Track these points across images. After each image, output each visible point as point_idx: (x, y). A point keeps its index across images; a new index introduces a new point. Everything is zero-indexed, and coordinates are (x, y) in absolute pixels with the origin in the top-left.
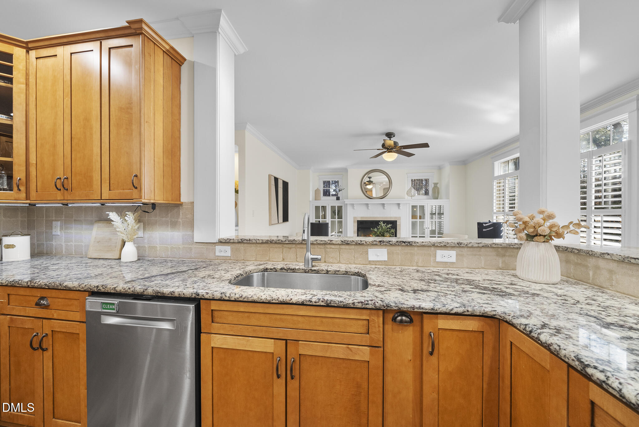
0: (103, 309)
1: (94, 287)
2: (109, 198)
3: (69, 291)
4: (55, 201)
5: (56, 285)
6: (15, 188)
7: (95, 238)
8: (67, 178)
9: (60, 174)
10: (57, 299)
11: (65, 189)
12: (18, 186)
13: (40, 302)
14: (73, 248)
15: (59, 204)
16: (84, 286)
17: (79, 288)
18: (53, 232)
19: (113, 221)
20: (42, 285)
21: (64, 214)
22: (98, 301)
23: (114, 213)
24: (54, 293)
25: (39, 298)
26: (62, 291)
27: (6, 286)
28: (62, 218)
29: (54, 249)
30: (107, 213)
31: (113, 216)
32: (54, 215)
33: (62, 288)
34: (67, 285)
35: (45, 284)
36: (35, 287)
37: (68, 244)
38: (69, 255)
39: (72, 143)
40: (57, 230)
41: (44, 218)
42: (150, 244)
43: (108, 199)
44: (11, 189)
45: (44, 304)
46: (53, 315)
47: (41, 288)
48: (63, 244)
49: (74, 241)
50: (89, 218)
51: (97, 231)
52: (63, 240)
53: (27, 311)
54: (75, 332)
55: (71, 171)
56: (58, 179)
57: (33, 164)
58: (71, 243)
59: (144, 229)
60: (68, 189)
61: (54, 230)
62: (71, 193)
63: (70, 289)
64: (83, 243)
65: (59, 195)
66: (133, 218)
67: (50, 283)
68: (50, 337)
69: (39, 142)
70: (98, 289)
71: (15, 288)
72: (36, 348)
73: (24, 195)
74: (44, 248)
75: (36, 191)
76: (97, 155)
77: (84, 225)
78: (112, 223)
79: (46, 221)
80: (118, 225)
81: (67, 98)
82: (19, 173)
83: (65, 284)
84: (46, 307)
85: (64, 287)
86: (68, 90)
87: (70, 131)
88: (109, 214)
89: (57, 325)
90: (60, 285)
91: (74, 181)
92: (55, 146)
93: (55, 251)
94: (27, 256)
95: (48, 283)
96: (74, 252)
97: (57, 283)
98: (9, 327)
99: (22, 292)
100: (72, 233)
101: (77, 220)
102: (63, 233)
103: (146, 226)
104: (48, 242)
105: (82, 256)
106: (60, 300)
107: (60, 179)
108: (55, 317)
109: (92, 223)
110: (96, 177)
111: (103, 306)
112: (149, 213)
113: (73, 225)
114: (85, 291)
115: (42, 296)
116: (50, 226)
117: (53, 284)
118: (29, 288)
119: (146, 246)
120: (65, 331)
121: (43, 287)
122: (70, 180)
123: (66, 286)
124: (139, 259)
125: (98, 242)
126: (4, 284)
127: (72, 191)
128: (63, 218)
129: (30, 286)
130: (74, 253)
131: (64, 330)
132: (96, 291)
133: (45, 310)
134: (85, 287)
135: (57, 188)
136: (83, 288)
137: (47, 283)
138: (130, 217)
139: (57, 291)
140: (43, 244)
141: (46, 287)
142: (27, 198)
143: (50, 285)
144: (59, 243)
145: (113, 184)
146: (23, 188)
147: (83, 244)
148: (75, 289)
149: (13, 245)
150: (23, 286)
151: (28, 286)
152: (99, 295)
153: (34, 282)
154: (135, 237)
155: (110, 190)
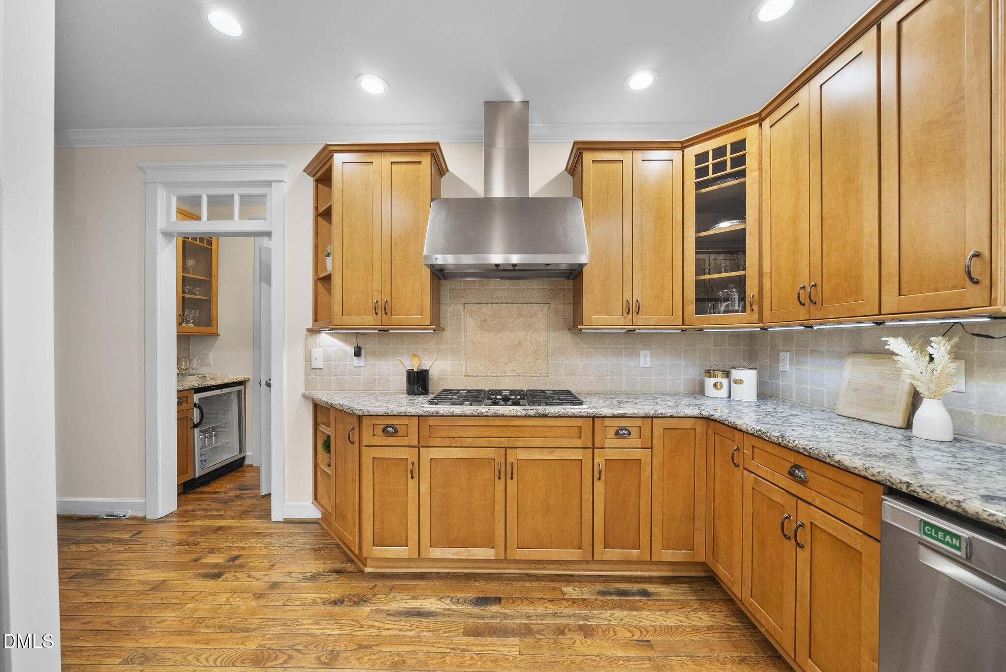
0: (925, 533)
1: (899, 482)
2: (898, 310)
3: (842, 471)
4: (795, 322)
5: (822, 455)
6: (748, 308)
7: (849, 382)
8: (815, 286)
9: (804, 280)
10: (821, 477)
11: (812, 303)
12: (751, 306)
13: (795, 472)
14: (809, 393)
15: (799, 326)
16: (876, 474)
17: (866, 474)
18: (780, 367)
19: (897, 355)
20: (799, 448)
21: (795, 341)
22: (912, 513)
23: (900, 339)
24: (816, 466)
25: (792, 465)
26: (829, 467)
27: (752, 434)
28: (792, 347)
29: (781, 390)
30: (884, 339)
31: (896, 344)
32: (781, 343)
33: (832, 463)
34: (841, 460)
35: (803, 448)
36: (788, 447)
37: (800, 387)
38: (801, 404)
39: (823, 227)
40: (786, 365)
41: (769, 347)
42: (986, 411)
43: (896, 312)
44: (744, 311)
45: (800, 477)
46: (814, 500)
47: (798, 452)
48: (794, 386)
49: (809, 383)
50: (835, 349)
51: (852, 371)
52: (794, 379)
53: (776, 477)
54: (851, 544)
55: (821, 273)
56: (802, 288)
57: (767, 273)
58: (805, 386)
59: (969, 373)
60: (817, 302)
61: (781, 364)
62: (822, 308)
63: (848, 468)
64: (824, 387)
65: (802, 313)
66: (946, 349)
67: (811, 448)
68: (808, 530)
69: (774, 241)
70: (911, 490)
71: (761, 441)
72: (787, 536)
73: (756, 316)
74: (768, 389)
75: (770, 309)
76: (871, 235)
77: (826, 360)
78: (894, 357)
79: (771, 350)
80: (907, 363)
81: (815, 161)
82: (751, 290)
83: (838, 457)
84: (803, 482)
85: (836, 462)
86: (816, 147)
87: (820, 210)
88: (888, 341)
89: (820, 518)
90: (829, 456)
91: (826, 288)
92: (796, 241)
93: (782, 395)
94: (753, 397)
95: (808, 448)
96: (809, 399)
97: (823, 452)
98: (753, 488)
99: (769, 448)
100: (807, 370)
101: (815, 351)
102: (794, 370)
103: (975, 369)
104: (773, 381)
105: (824, 409)
106: (825, 479)
107: (804, 288)
108: (817, 503)
109: (841, 356)
110: (870, 274)
111: (924, 529)
112: (994, 338)
113: (809, 359)
114: (878, 482)
115: (796, 463)
116: (776, 359)
117: (816, 452)
118: (780, 447)
119: (974, 413)
120: (835, 534)
121: (802, 451)
122: (819, 287)
123: (839, 461)
124: (955, 439)
125: (855, 390)
126: (749, 432)
127: (823, 304)
128: (794, 348)
129: (782, 444)
130: (809, 402)
131: (830, 531)
132: (906, 491)
133: (800, 485)
134: (878, 475)
135: (800, 302)
136: (873, 475)
137: (806, 447)
138: (940, 347)
139: (820, 464)
140: (767, 383)
141: (805, 453)
142: (760, 320)
143: (811, 451)
144: (787, 383)
145: (906, 282)
146: (755, 308)
147: (824, 389)
148: (856, 472)
149: (741, 380)
150: (773, 441)
151: (779, 443)
152: (914, 503)
153: (787, 440)
154: (950, 389)
155: (900, 295)
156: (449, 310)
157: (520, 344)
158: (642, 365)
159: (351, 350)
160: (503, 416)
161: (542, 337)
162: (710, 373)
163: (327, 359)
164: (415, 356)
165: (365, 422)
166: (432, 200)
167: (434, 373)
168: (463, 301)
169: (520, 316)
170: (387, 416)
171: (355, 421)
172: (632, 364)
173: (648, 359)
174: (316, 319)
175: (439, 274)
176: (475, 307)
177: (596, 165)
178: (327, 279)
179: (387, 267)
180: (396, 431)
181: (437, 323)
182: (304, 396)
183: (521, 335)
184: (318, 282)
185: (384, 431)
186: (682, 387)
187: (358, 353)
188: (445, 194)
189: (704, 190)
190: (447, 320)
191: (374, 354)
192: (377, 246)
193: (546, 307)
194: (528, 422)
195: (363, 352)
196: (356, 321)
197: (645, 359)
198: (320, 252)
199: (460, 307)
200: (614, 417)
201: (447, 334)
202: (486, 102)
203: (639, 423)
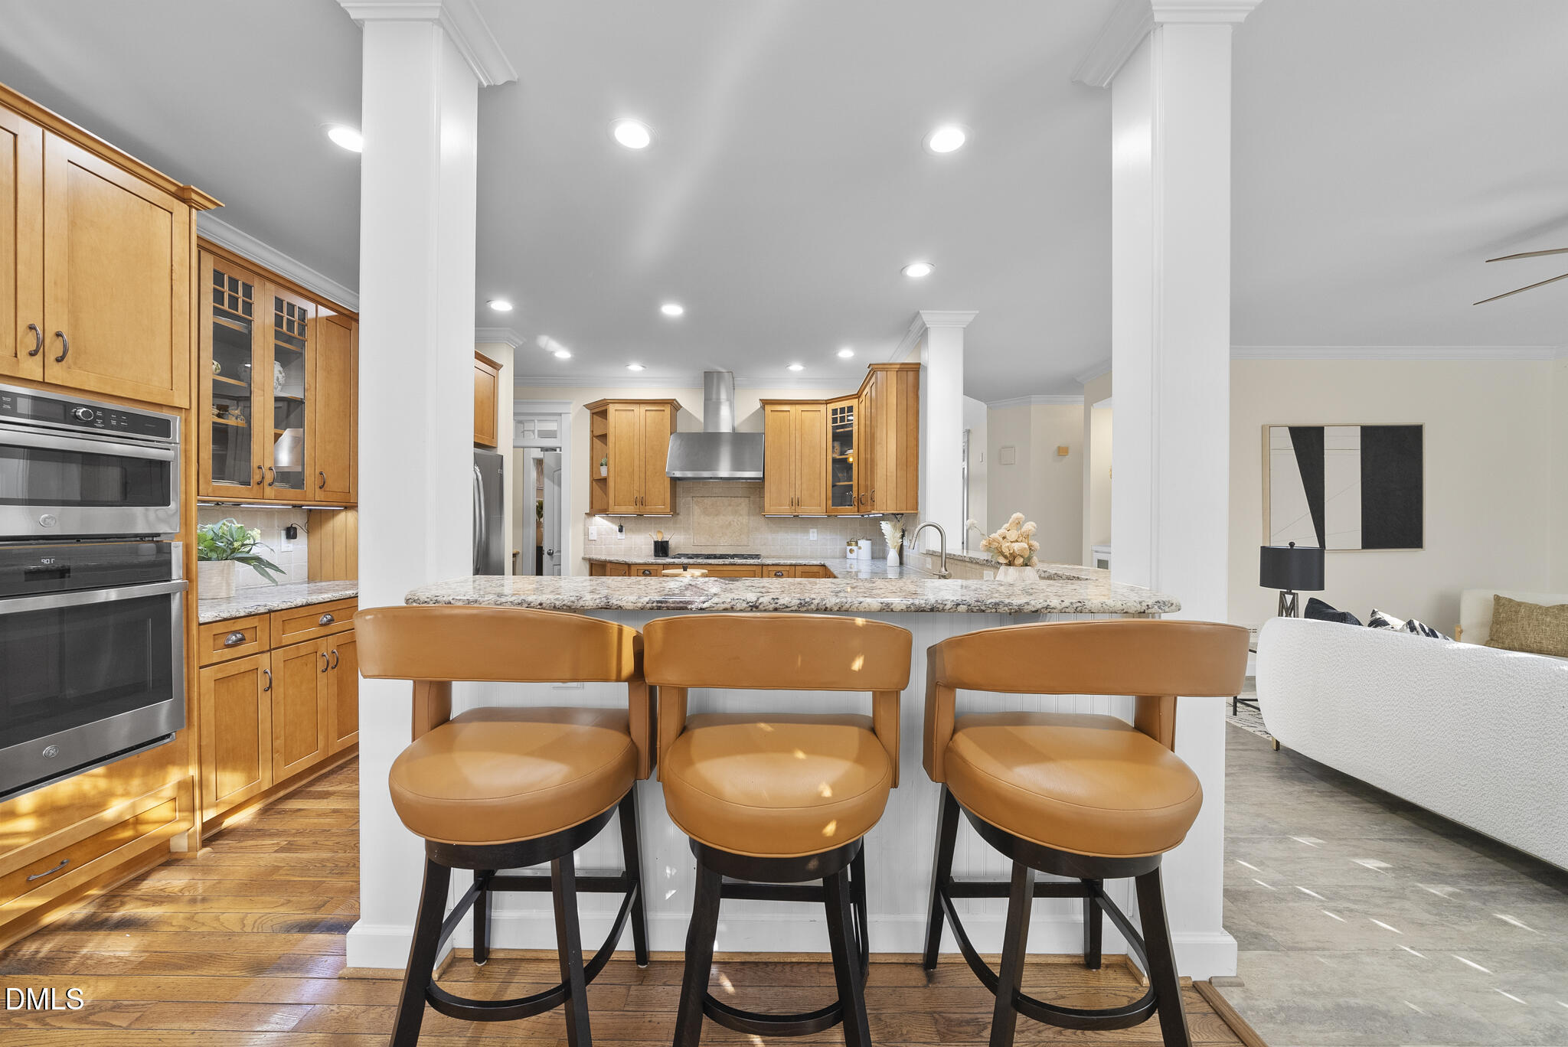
79: (876, 527)
156: (681, 501)
157: (730, 524)
158: (811, 539)
159: (617, 528)
160: (711, 564)
161: (744, 520)
162: (849, 544)
163: (599, 534)
164: (659, 532)
165: (633, 567)
166: (671, 434)
167: (672, 543)
168: (692, 495)
169: (730, 505)
170: (645, 564)
171: (626, 567)
172: (805, 538)
173: (816, 535)
174: (592, 507)
175: (674, 481)
176: (699, 499)
177: (773, 413)
178: (603, 481)
179: (643, 476)
180: (650, 573)
181: (674, 510)
182: (584, 559)
183: (730, 518)
184: (594, 483)
185: (643, 573)
186: (838, 553)
187: (621, 530)
188: (680, 429)
189: (838, 431)
190: (681, 509)
191: (631, 531)
192: (637, 463)
193: (747, 500)
194: (725, 568)
195: (624, 529)
196: (623, 509)
197: (813, 535)
198: (595, 463)
199: (690, 499)
200: (773, 565)
201: (680, 517)
202: (705, 372)
203: (788, 568)
